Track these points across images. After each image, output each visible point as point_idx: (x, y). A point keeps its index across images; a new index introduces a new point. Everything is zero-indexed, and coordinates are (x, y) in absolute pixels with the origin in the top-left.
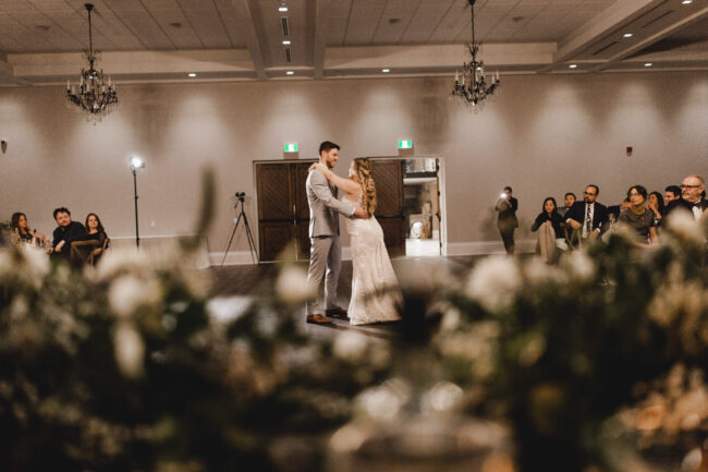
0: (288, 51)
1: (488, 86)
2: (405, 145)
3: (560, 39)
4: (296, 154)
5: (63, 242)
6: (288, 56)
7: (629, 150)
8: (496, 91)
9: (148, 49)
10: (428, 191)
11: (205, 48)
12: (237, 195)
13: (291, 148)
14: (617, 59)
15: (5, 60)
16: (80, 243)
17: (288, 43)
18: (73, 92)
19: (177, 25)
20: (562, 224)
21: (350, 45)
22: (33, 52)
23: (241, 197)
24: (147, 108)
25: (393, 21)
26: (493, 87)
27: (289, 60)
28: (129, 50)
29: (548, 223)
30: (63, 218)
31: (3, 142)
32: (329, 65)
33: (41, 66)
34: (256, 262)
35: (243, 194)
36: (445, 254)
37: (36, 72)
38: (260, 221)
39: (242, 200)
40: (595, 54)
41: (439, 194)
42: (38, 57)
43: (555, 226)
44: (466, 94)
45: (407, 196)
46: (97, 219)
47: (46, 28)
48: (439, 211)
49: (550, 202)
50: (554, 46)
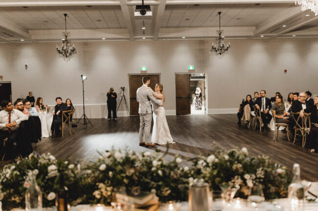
0: (144, 31)
1: (225, 48)
2: (191, 68)
3: (257, 26)
4: (146, 71)
5: (59, 111)
6: (144, 33)
7: (286, 71)
8: (229, 50)
9: (86, 28)
10: (200, 84)
11: (109, 28)
12: (121, 88)
13: (144, 69)
14: (281, 34)
15: (28, 33)
16: (65, 111)
17: (144, 28)
18: (59, 49)
19: (100, 21)
20: (253, 106)
21: (169, 27)
22: (40, 29)
23: (123, 89)
24: (85, 52)
25: (187, 19)
26: (228, 48)
27: (144, 34)
28: (78, 29)
29: (248, 105)
30: (59, 101)
31: (26, 65)
32: (160, 35)
33: (42, 35)
34: (129, 116)
35: (124, 88)
36: (207, 113)
37: (40, 38)
38: (130, 99)
39: (123, 90)
40: (271, 32)
41: (205, 88)
42: (42, 31)
43: (251, 106)
44: (216, 51)
45: (191, 86)
46: (70, 101)
47: (47, 22)
48: (205, 95)
49: (249, 97)
50: (254, 28)
